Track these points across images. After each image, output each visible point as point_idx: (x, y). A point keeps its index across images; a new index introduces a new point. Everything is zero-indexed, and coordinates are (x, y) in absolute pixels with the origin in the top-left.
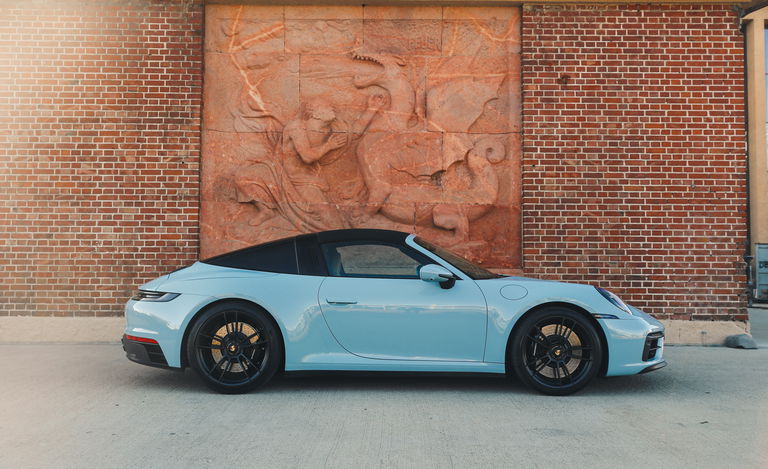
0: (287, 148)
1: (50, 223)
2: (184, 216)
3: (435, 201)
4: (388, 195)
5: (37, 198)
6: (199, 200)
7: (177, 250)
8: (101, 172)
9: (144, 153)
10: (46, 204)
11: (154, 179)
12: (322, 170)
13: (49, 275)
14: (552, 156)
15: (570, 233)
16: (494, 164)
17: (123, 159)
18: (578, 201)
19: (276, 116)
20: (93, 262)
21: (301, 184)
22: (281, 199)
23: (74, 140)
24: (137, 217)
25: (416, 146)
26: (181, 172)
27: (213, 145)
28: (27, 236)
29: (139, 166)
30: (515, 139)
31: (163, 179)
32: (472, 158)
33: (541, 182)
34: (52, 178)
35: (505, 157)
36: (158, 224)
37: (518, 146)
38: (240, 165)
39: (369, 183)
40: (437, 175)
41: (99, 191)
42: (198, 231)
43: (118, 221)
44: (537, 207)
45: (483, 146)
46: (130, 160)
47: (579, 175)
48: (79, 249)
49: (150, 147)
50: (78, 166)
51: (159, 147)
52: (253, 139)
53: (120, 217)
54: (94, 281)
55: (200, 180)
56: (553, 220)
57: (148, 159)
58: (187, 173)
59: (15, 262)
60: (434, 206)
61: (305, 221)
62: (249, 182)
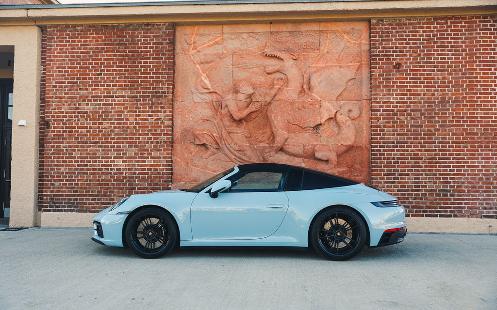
0: (224, 111)
1: (86, 158)
2: (163, 153)
3: (316, 143)
4: (287, 140)
5: (79, 143)
6: (172, 143)
7: (159, 173)
8: (115, 127)
9: (139, 116)
10: (83, 146)
11: (145, 131)
12: (246, 124)
13: (86, 188)
14: (390, 114)
15: (401, 162)
16: (353, 119)
17: (127, 119)
18: (407, 142)
19: (218, 92)
20: (110, 181)
21: (233, 133)
22: (221, 143)
23: (100, 108)
24: (135, 154)
25: (303, 109)
26: (161, 127)
27: (180, 110)
28: (73, 165)
29: (137, 123)
30: (366, 104)
31: (150, 131)
32: (339, 116)
33: (383, 130)
34: (87, 131)
35: (360, 116)
36: (147, 158)
37: (369, 108)
38: (197, 122)
39: (275, 132)
40: (317, 127)
41: (114, 139)
42: (172, 162)
43: (125, 156)
44: (381, 146)
45: (346, 109)
46: (132, 120)
47: (407, 126)
48: (102, 173)
49: (143, 112)
50: (102, 124)
51: (148, 112)
52: (204, 106)
53: (125, 154)
54: (111, 192)
55: (172, 131)
56: (391, 155)
57: (142, 119)
58: (164, 127)
59: (67, 181)
60: (315, 146)
61: (236, 156)
62: (202, 132)
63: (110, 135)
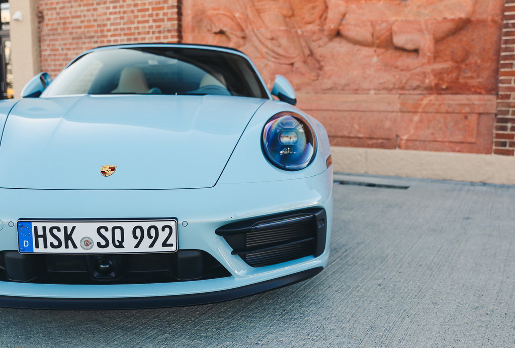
3: (394, 18)
4: (344, 15)
5: (74, 39)
8: (111, 14)
11: (145, 16)
21: (265, 11)
22: (247, 27)
26: (162, 8)
29: (135, 5)
31: (152, 15)
34: (81, 22)
41: (109, 30)
50: (95, 10)
60: (393, 23)
61: (267, 47)
62: (216, 12)
63: (105, 25)
